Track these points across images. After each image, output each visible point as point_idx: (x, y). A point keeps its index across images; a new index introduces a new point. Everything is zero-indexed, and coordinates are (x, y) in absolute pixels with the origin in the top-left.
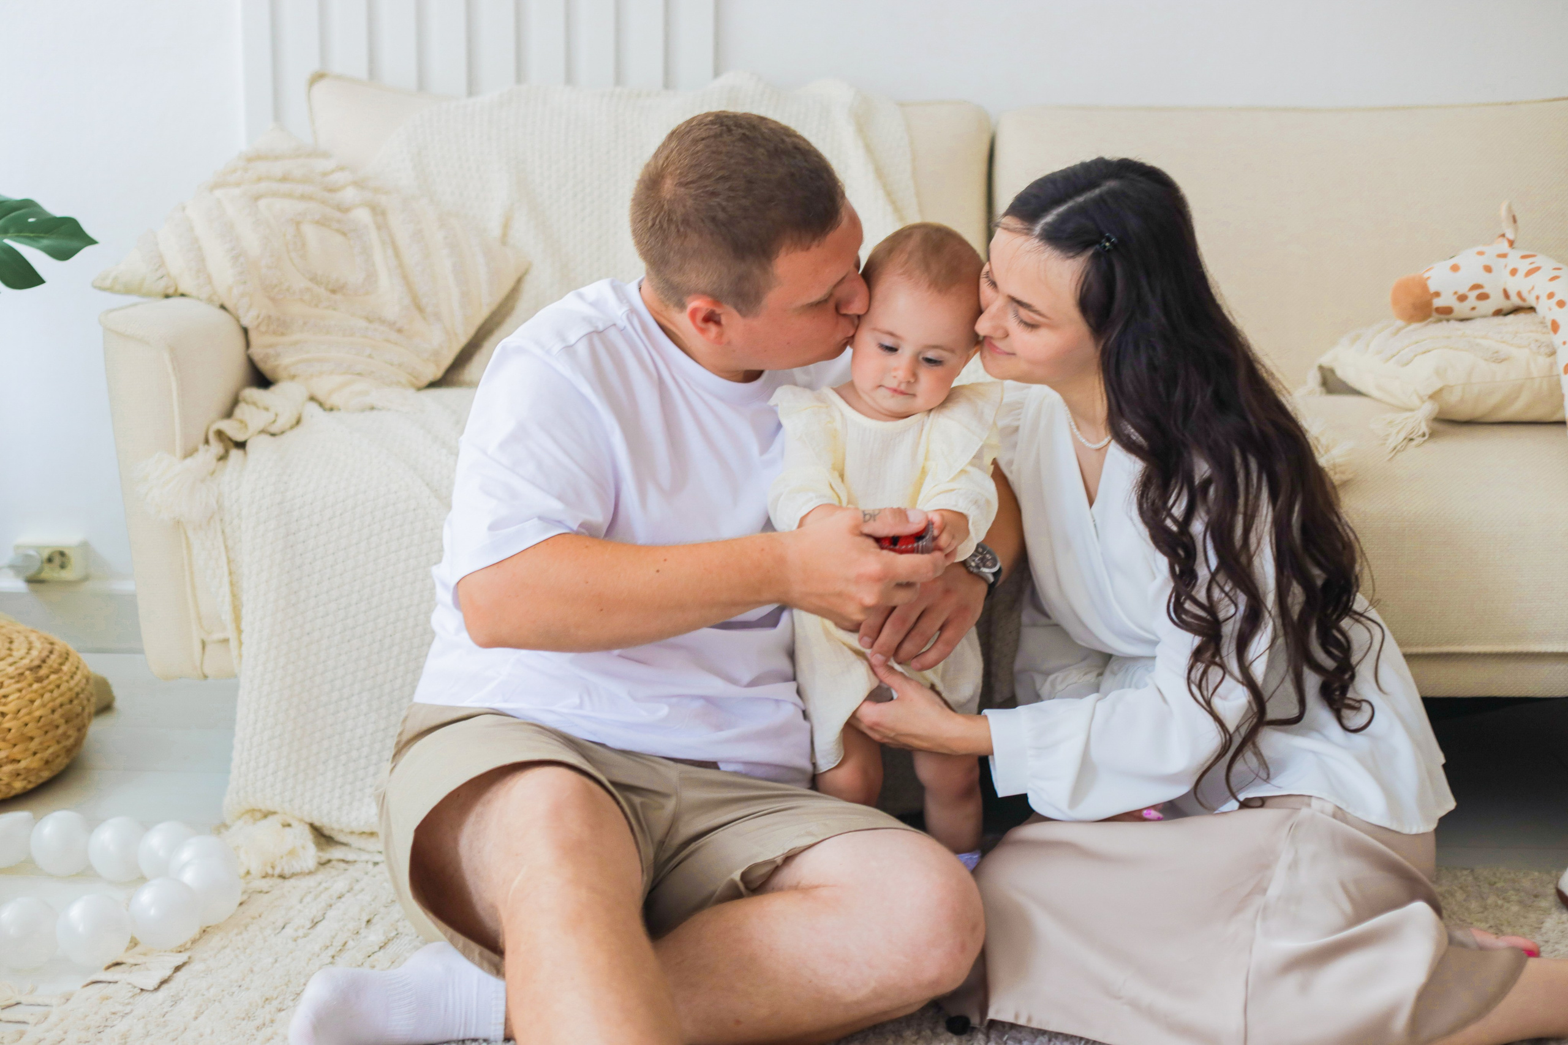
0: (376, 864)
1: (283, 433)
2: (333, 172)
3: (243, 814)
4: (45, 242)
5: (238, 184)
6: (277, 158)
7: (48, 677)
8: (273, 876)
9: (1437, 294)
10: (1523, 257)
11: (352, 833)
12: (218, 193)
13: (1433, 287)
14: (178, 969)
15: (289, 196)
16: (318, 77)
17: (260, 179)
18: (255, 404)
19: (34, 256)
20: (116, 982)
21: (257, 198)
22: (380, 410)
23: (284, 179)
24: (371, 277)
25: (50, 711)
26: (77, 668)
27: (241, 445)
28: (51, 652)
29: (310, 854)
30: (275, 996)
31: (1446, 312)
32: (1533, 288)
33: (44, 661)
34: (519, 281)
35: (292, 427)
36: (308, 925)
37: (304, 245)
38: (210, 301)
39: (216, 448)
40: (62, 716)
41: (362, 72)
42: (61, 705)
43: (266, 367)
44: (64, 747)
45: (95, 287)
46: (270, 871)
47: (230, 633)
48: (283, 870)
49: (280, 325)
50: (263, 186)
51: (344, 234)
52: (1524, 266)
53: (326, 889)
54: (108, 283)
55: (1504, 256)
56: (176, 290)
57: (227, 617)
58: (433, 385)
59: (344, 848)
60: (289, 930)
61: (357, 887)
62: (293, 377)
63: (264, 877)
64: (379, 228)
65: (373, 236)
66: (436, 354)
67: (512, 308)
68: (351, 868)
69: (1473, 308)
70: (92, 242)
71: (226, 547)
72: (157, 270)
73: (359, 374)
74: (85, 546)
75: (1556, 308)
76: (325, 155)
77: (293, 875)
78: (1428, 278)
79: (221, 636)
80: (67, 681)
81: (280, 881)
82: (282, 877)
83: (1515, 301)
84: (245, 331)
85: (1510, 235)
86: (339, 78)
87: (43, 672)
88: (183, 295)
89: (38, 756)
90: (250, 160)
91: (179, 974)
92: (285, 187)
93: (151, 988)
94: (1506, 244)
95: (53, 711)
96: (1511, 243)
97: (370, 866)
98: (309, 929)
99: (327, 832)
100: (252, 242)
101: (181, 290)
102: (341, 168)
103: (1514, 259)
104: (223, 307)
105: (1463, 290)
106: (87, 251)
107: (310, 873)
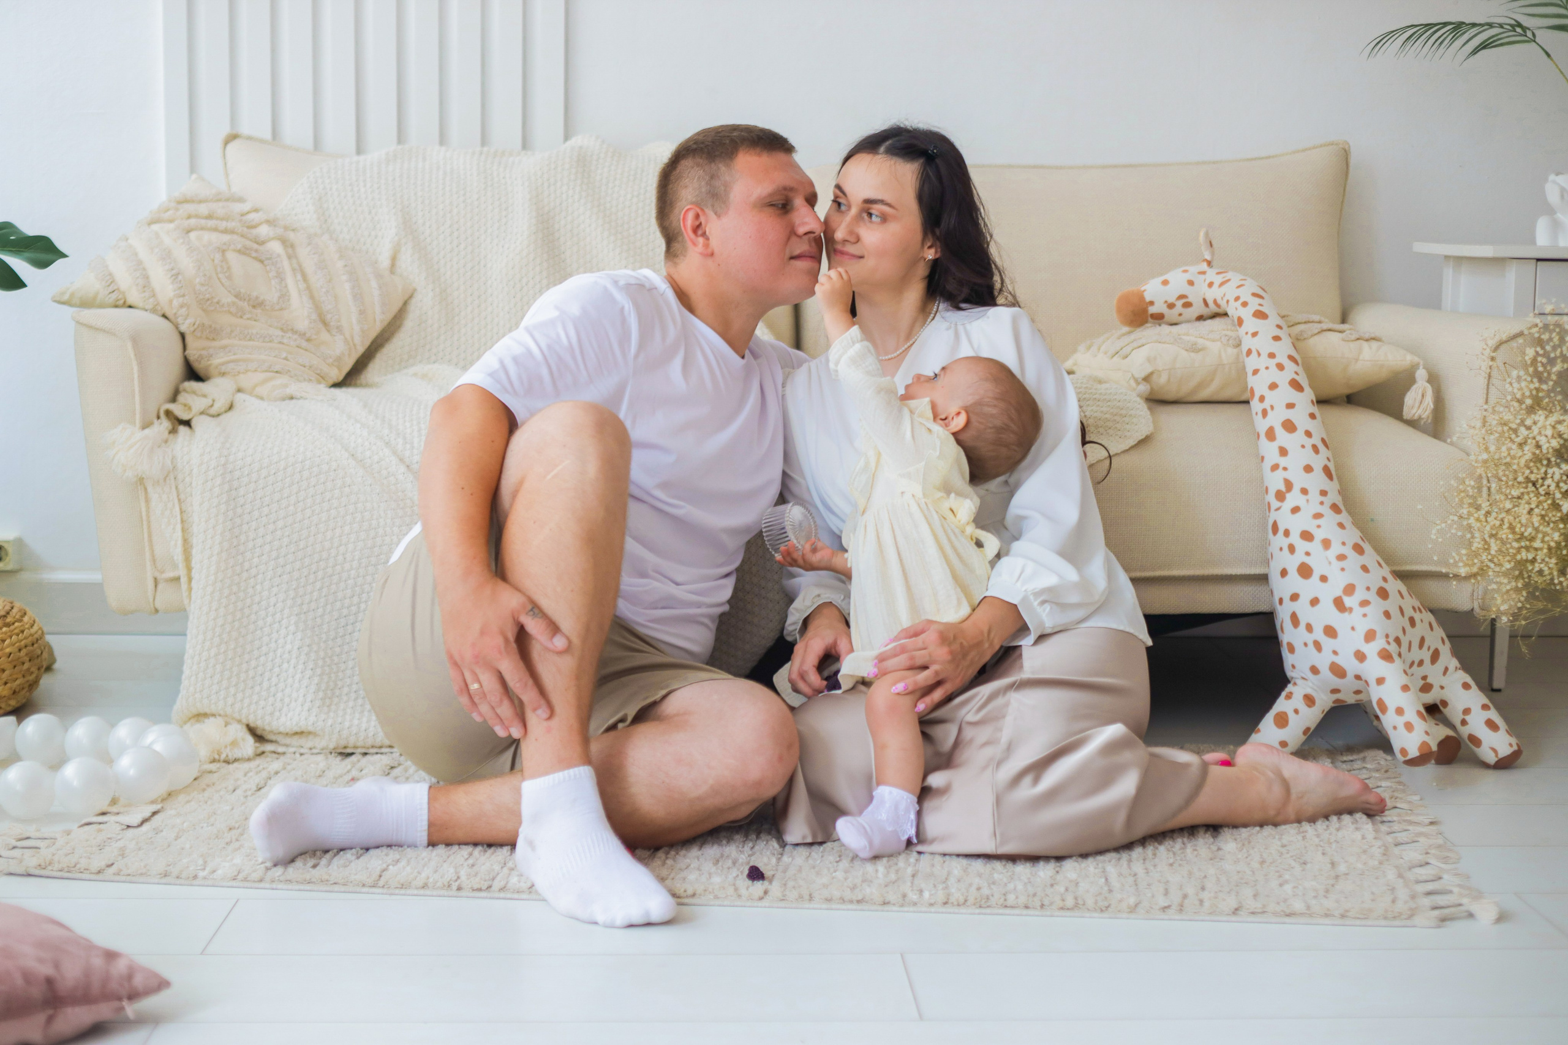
0: (301, 754)
1: (218, 415)
2: (248, 213)
3: (190, 719)
4: (27, 255)
5: (171, 221)
6: (200, 202)
7: (13, 624)
8: (219, 761)
9: (1152, 303)
10: (1218, 273)
11: (280, 733)
12: (155, 227)
13: (1148, 298)
14: (154, 813)
15: (215, 230)
16: (232, 137)
17: (189, 217)
18: (194, 393)
19: (18, 264)
20: (106, 823)
21: (188, 232)
22: (298, 399)
23: (209, 217)
24: (284, 296)
25: (17, 650)
26: (34, 621)
27: (187, 423)
28: (12, 608)
29: (249, 745)
30: (237, 826)
31: (1159, 318)
32: (1224, 295)
33: (8, 613)
34: (405, 303)
35: (226, 412)
36: (255, 788)
37: (229, 268)
38: (154, 311)
39: (166, 424)
40: (26, 655)
41: (267, 135)
42: (26, 646)
43: (199, 367)
44: (28, 681)
45: (55, 301)
46: (217, 757)
47: (182, 572)
48: (227, 756)
49: (213, 333)
50: (193, 221)
51: (262, 262)
52: (1218, 280)
53: (264, 769)
54: (66, 297)
55: (1204, 273)
56: (125, 302)
57: (179, 557)
58: (337, 385)
59: (274, 744)
60: (239, 792)
61: (289, 767)
62: (223, 374)
63: (211, 762)
64: (289, 257)
65: (286, 264)
66: (339, 359)
67: (399, 327)
68: (282, 758)
69: (1180, 315)
70: (63, 255)
71: (179, 500)
72: (109, 286)
73: (277, 372)
74: (19, 542)
75: (1241, 308)
76: (241, 200)
77: (236, 760)
78: (1144, 291)
79: (171, 574)
80: (29, 629)
81: (224, 764)
82: (227, 762)
83: (1213, 308)
84: (183, 336)
85: (1208, 257)
86: (250, 138)
87: (9, 619)
88: (130, 307)
89: (9, 685)
90: (180, 202)
91: (156, 817)
92: (211, 223)
93: (136, 825)
94: (1205, 264)
95: (20, 650)
96: (1209, 263)
97: (297, 755)
98: (256, 791)
99: (259, 732)
100: (186, 263)
101: (130, 301)
102: (256, 210)
103: (1211, 275)
104: (164, 316)
105: (1172, 300)
106: (60, 262)
107: (249, 760)
